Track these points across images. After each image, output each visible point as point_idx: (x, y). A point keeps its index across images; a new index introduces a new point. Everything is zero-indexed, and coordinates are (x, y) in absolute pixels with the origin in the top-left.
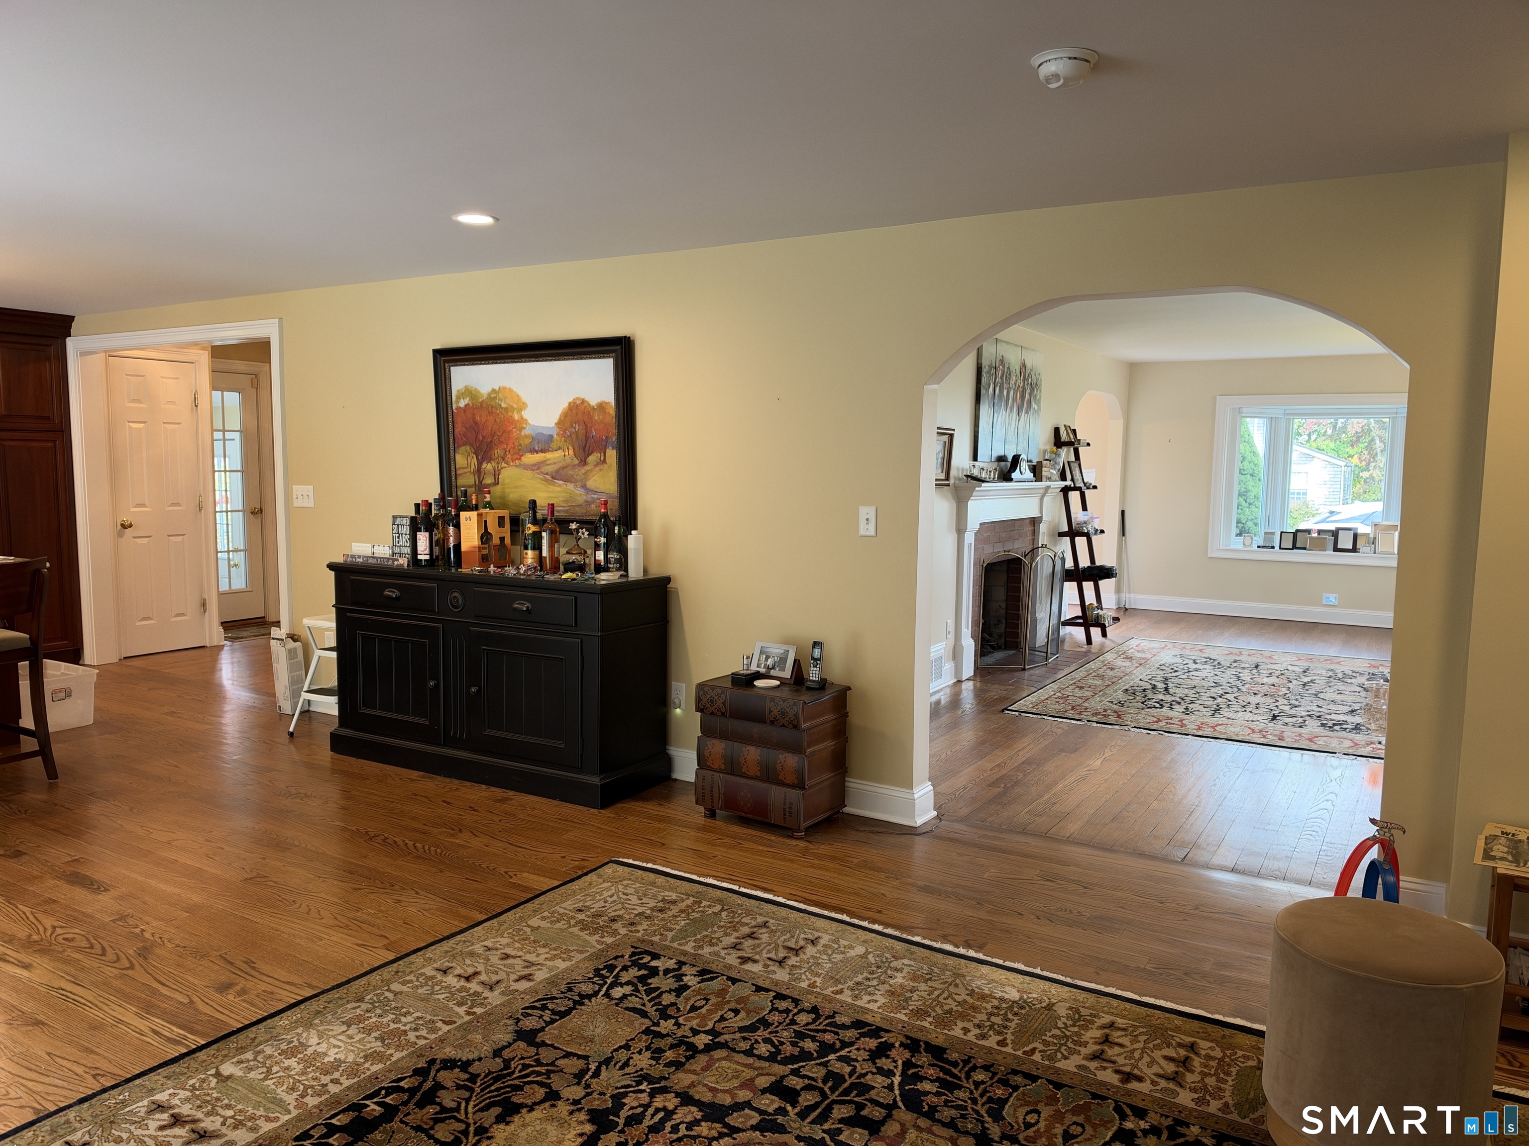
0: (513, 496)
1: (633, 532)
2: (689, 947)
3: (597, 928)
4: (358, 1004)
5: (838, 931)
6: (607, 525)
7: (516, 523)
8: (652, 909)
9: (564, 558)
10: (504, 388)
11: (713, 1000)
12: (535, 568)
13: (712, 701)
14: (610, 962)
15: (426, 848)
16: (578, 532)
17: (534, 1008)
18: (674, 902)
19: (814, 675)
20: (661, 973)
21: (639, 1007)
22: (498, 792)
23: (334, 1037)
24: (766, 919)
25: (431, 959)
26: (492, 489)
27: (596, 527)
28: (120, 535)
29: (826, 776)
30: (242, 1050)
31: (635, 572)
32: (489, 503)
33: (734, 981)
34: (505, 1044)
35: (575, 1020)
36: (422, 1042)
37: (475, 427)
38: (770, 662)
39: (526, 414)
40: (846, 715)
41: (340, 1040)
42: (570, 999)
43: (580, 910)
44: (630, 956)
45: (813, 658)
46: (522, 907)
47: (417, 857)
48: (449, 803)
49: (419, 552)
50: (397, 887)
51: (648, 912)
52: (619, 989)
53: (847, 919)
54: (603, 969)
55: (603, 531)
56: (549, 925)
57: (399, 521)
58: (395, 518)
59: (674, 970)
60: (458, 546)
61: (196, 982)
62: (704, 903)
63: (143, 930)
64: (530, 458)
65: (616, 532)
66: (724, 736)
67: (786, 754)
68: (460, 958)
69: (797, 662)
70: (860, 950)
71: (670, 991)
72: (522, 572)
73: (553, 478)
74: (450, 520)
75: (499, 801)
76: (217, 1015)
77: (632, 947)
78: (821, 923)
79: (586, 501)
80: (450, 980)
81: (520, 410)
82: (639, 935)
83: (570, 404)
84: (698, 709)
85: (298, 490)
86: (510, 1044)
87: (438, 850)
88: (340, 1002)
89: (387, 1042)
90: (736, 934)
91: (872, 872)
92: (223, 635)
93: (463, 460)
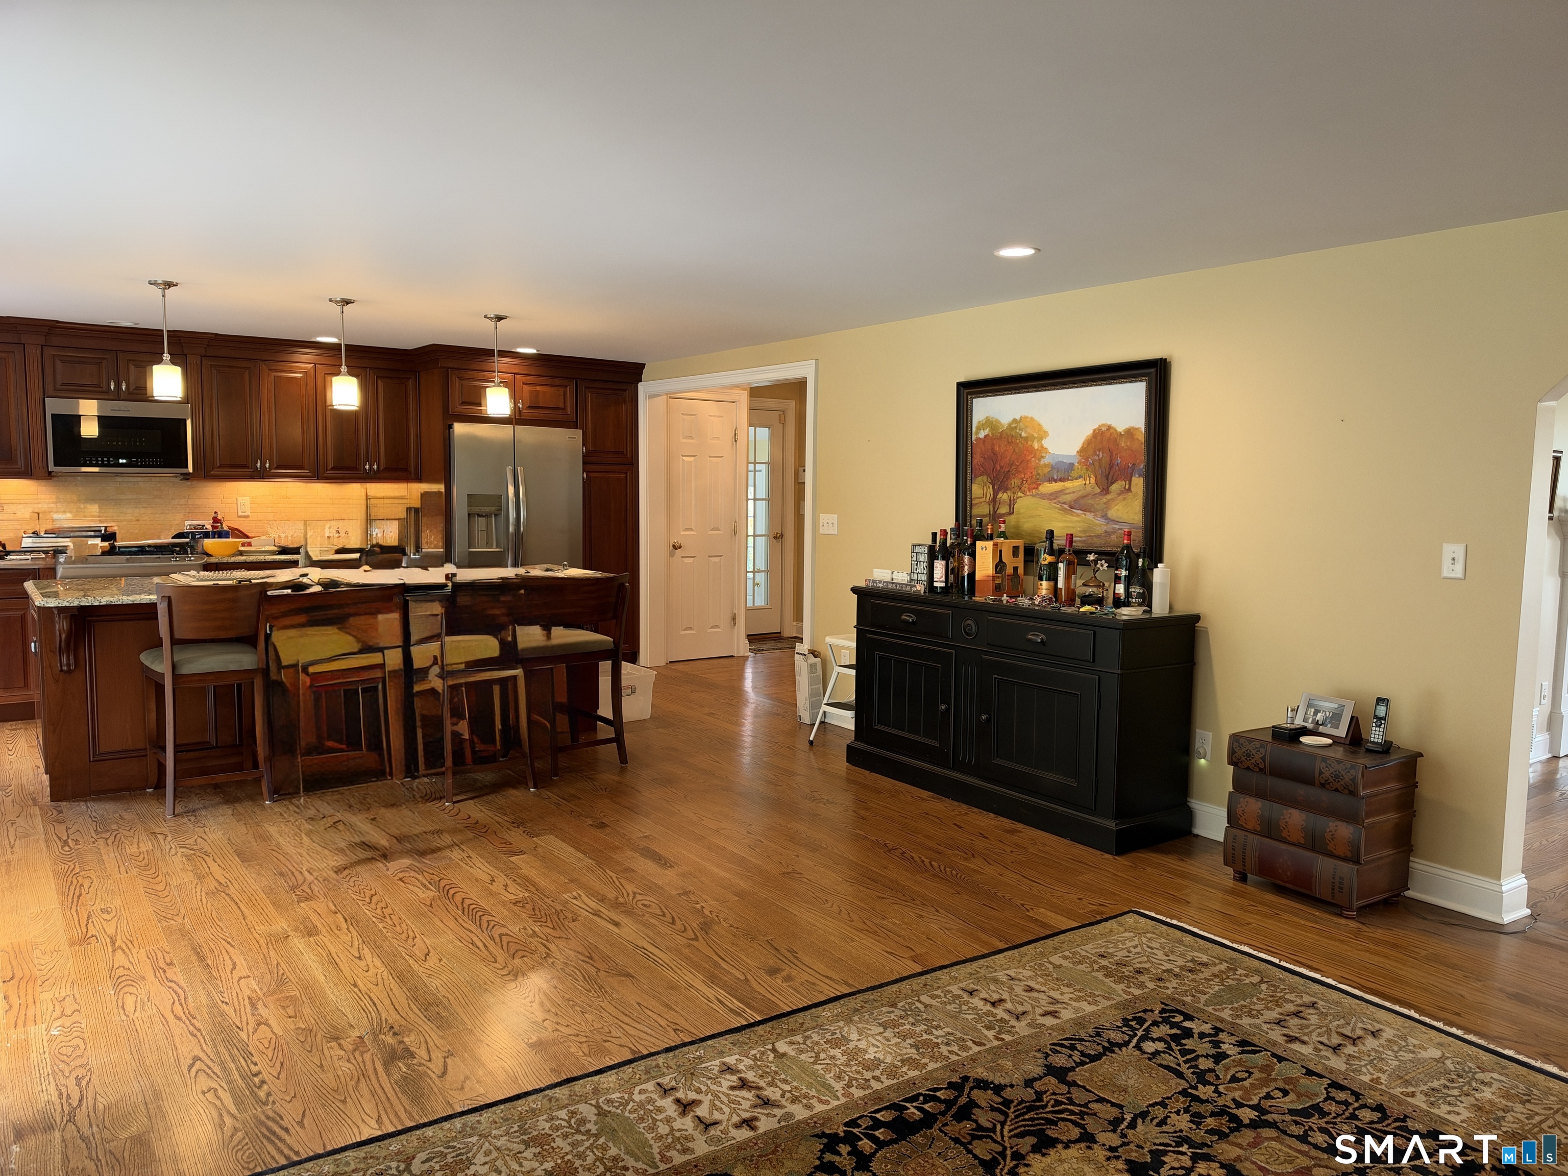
0: (1027, 525)
1: (1159, 565)
2: (1226, 1014)
3: (1122, 977)
4: (891, 1009)
5: (1405, 1028)
6: (1130, 558)
7: (1030, 553)
8: (1181, 968)
9: (1081, 590)
10: (1026, 417)
11: (1257, 1074)
12: (1050, 599)
13: (1248, 755)
14: (1139, 1015)
15: (942, 868)
16: (1096, 564)
17: (1062, 1046)
18: (1205, 965)
19: (1376, 735)
20: (1196, 1036)
21: (1174, 1066)
22: (1007, 823)
23: (872, 1036)
24: (1314, 1000)
25: (956, 978)
26: (1007, 518)
27: (1117, 559)
28: (672, 555)
29: (1387, 853)
30: (792, 1032)
31: (1159, 608)
32: (1003, 532)
33: (1280, 1059)
34: (1036, 1076)
35: (1105, 1066)
36: (954, 1058)
37: (993, 457)
38: (1319, 717)
39: (1046, 443)
40: (1415, 785)
41: (878, 1041)
42: (1099, 1044)
43: (1102, 956)
44: (1160, 1012)
45: (1376, 717)
46: (1042, 942)
47: (934, 876)
48: (960, 827)
49: (935, 579)
50: (917, 902)
51: (1177, 970)
52: (1151, 1043)
53: (1416, 1016)
54: (1132, 1020)
55: (1124, 563)
56: (1071, 965)
57: (918, 549)
58: (914, 546)
59: (1210, 1035)
60: (972, 575)
61: (749, 961)
62: (1240, 971)
63: (703, 907)
64: (1048, 488)
65: (1140, 564)
66: (1260, 794)
67: (1339, 823)
68: (985, 983)
69: (1354, 721)
70: (1436, 1053)
71: (1207, 1056)
72: (1037, 603)
73: (1071, 507)
74: (965, 549)
75: (1008, 831)
76: (769, 996)
77: (1162, 1003)
78: (1382, 1014)
79: (1106, 532)
80: (976, 1002)
81: (1040, 439)
82: (1169, 992)
83: (1094, 430)
84: (1231, 762)
85: (824, 518)
86: (1040, 1078)
87: (954, 872)
88: (876, 1004)
89: (921, 1050)
90: (1278, 1010)
91: (1445, 968)
92: (748, 647)
93: (979, 489)
